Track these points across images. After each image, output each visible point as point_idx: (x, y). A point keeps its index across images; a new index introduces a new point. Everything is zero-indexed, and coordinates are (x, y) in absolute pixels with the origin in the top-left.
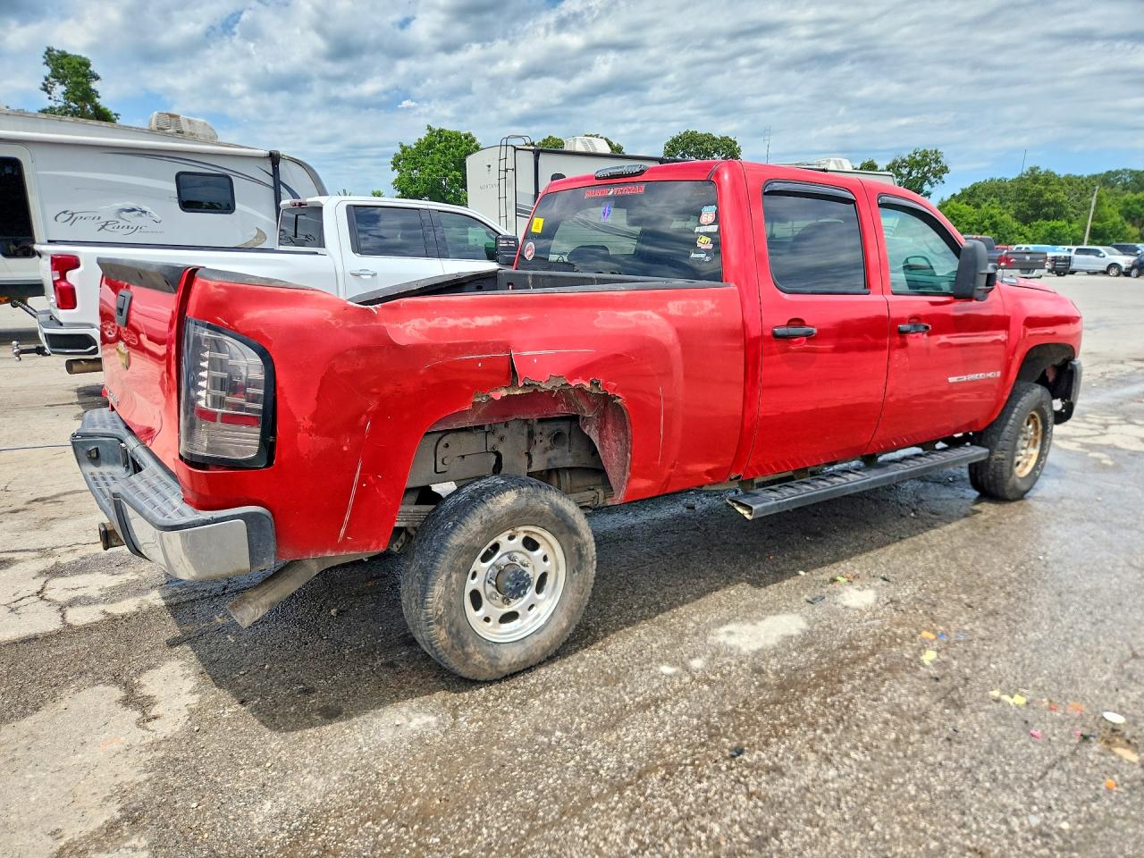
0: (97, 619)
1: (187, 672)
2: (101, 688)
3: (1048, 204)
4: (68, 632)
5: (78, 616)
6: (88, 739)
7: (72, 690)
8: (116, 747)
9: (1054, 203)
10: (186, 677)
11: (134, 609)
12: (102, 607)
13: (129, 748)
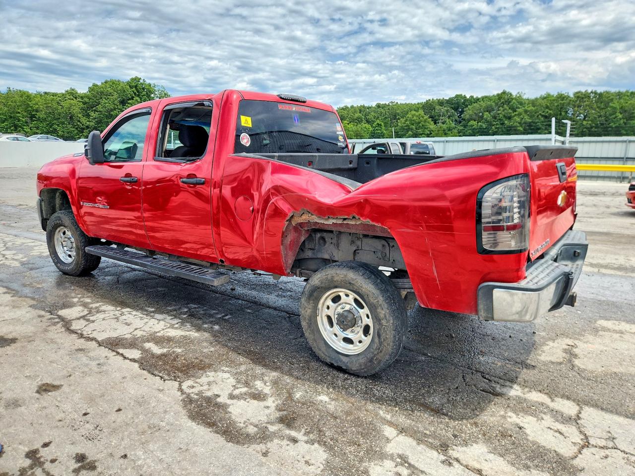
0: (560, 399)
1: (540, 352)
2: (582, 367)
4: (581, 402)
5: (568, 408)
6: (599, 352)
7: (596, 373)
8: (590, 345)
10: (544, 352)
11: (534, 393)
12: (552, 405)
13: (586, 342)
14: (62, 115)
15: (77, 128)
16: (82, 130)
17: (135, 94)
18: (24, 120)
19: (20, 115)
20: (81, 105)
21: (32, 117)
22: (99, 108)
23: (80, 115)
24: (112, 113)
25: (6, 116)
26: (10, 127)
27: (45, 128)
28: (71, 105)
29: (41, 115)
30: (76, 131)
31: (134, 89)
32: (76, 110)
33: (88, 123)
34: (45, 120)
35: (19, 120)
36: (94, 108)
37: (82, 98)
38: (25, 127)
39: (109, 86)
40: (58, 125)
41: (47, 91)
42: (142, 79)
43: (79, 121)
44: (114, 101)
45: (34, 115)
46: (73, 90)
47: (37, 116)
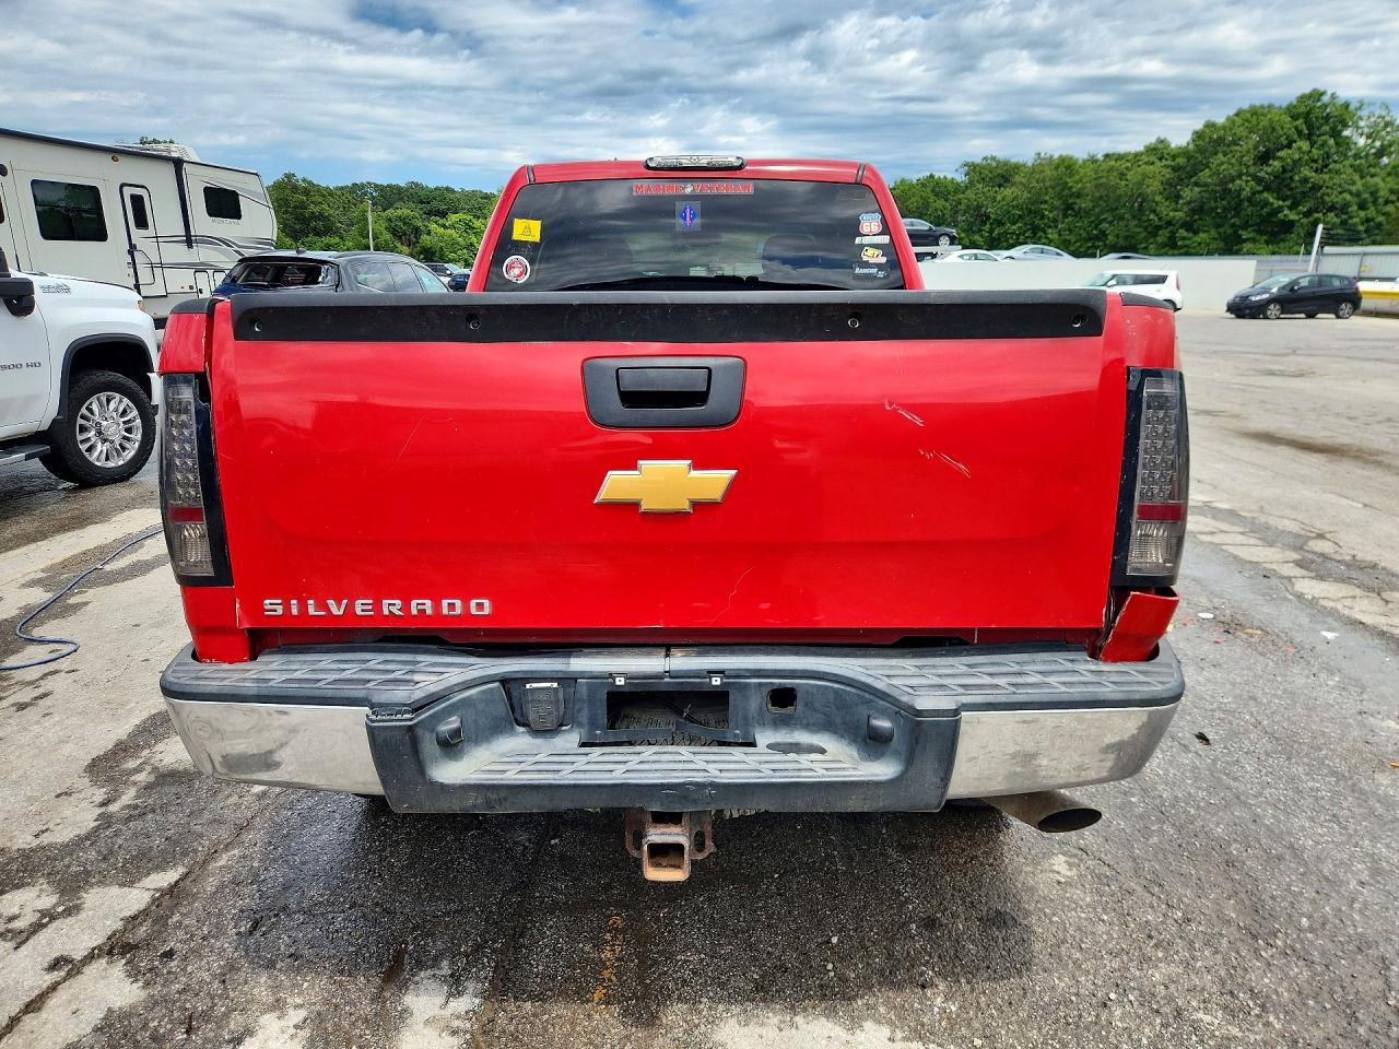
3: (313, 216)
9: (320, 217)
14: (1123, 200)
15: (1146, 228)
16: (1154, 231)
17: (1300, 133)
18: (1051, 215)
19: (1046, 206)
20: (1168, 174)
21: (1068, 208)
22: (1205, 176)
23: (1158, 198)
24: (1231, 186)
25: (1022, 209)
26: (1025, 232)
27: (1085, 230)
28: (1145, 176)
29: (1085, 204)
30: (1144, 235)
31: (1300, 121)
32: (1152, 187)
33: (1171, 214)
34: (1088, 213)
35: (1043, 217)
36: (1193, 180)
37: (1174, 157)
38: (1050, 231)
39: (1241, 122)
40: (1111, 223)
41: (1111, 151)
42: (1329, 93)
43: (1154, 211)
44: (1242, 157)
45: (1072, 204)
46: (1162, 142)
47: (1076, 207)
